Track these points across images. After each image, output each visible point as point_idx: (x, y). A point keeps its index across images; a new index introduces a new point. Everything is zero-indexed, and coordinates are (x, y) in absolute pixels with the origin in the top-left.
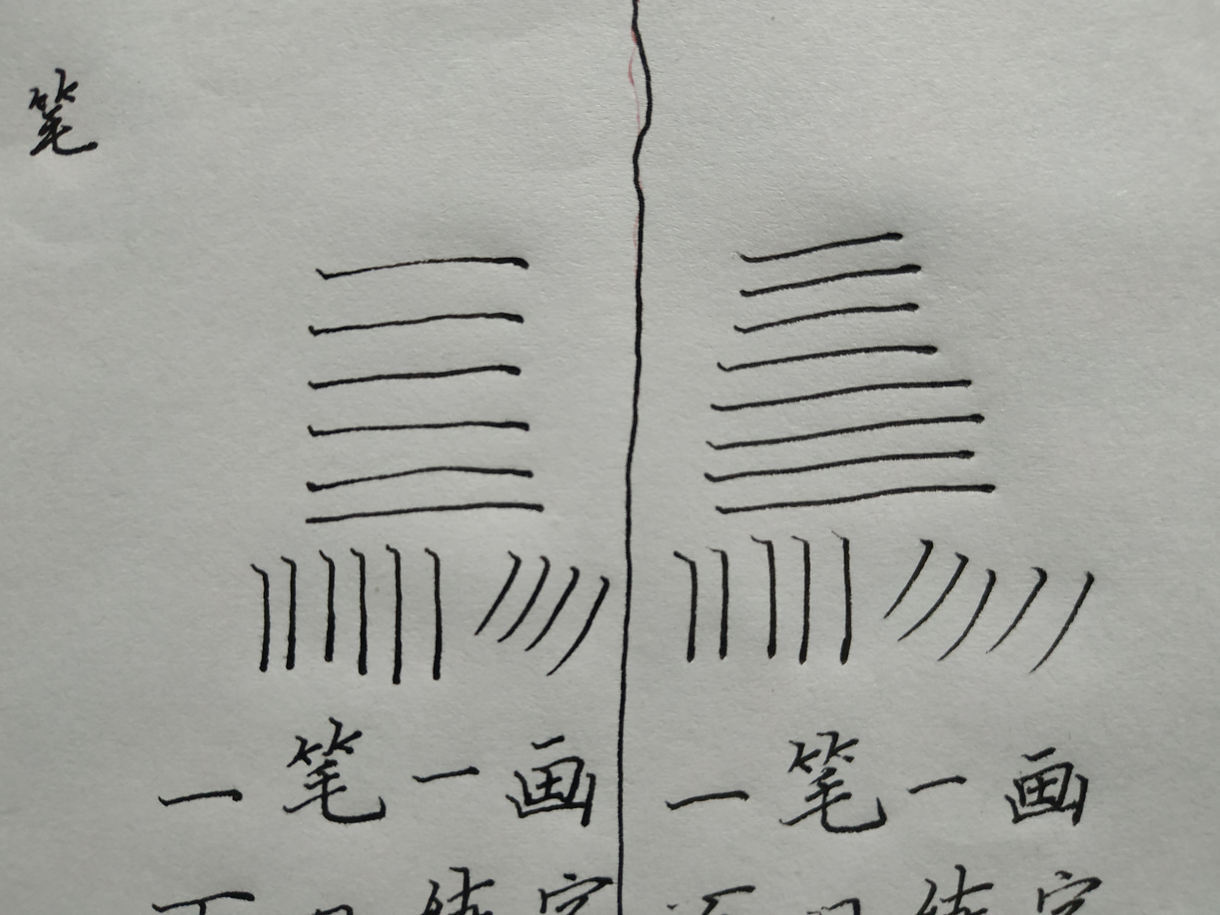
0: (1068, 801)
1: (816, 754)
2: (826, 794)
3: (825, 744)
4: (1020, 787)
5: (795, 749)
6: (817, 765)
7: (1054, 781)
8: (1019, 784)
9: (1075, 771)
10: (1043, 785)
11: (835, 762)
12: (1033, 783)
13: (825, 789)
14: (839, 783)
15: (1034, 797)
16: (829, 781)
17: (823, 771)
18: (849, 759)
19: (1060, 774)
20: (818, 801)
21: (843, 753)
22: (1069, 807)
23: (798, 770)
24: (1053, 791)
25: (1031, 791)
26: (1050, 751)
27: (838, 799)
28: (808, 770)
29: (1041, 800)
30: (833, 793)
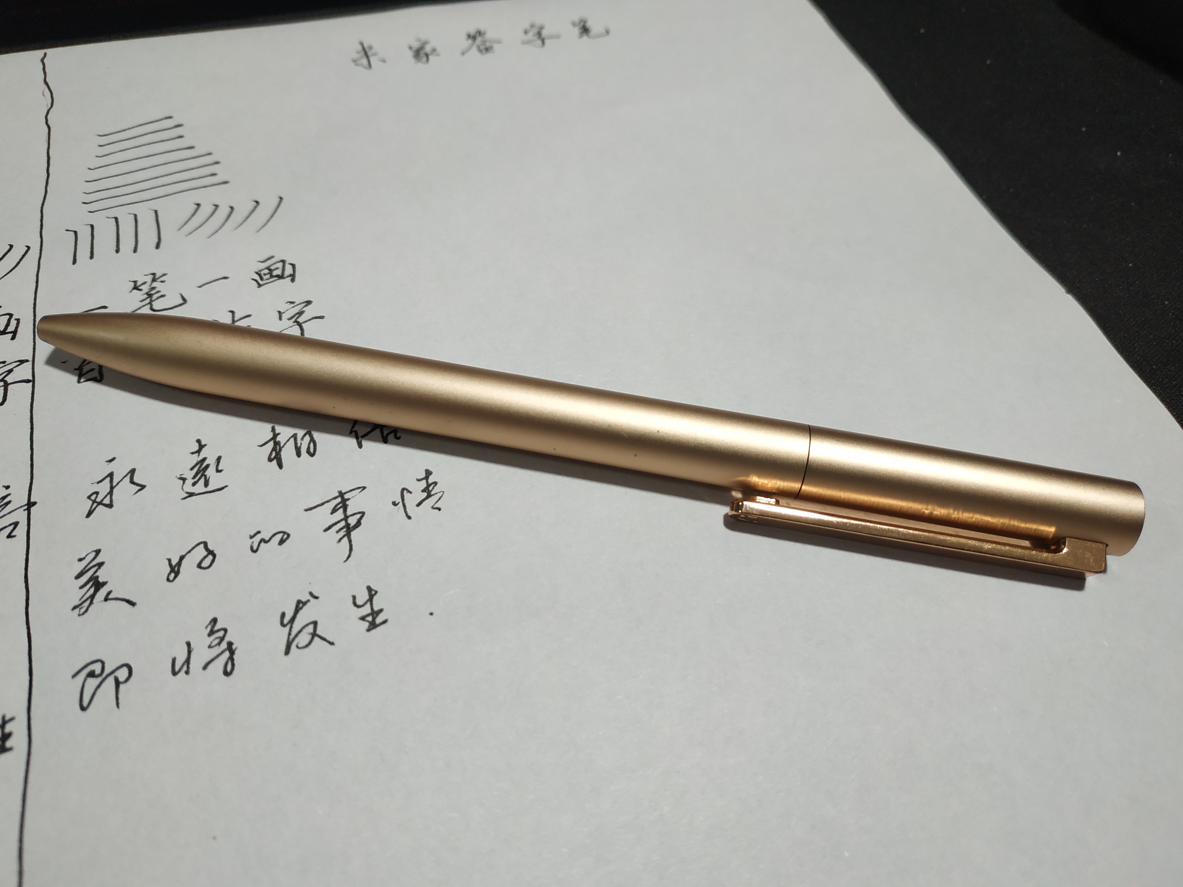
0: (286, 275)
1: (144, 283)
2: (152, 297)
3: (149, 279)
4: (260, 275)
5: (133, 283)
6: (146, 287)
7: (277, 269)
8: (258, 273)
9: (288, 263)
10: (271, 271)
11: (155, 284)
13: (150, 295)
14: (159, 291)
15: (268, 277)
16: (152, 292)
17: (149, 288)
18: (163, 281)
19: (280, 265)
20: (148, 301)
21: (159, 279)
22: (288, 277)
23: (135, 291)
24: (278, 272)
25: (265, 274)
26: (272, 257)
27: (158, 297)
28: (141, 289)
29: (272, 276)
30: (156, 296)
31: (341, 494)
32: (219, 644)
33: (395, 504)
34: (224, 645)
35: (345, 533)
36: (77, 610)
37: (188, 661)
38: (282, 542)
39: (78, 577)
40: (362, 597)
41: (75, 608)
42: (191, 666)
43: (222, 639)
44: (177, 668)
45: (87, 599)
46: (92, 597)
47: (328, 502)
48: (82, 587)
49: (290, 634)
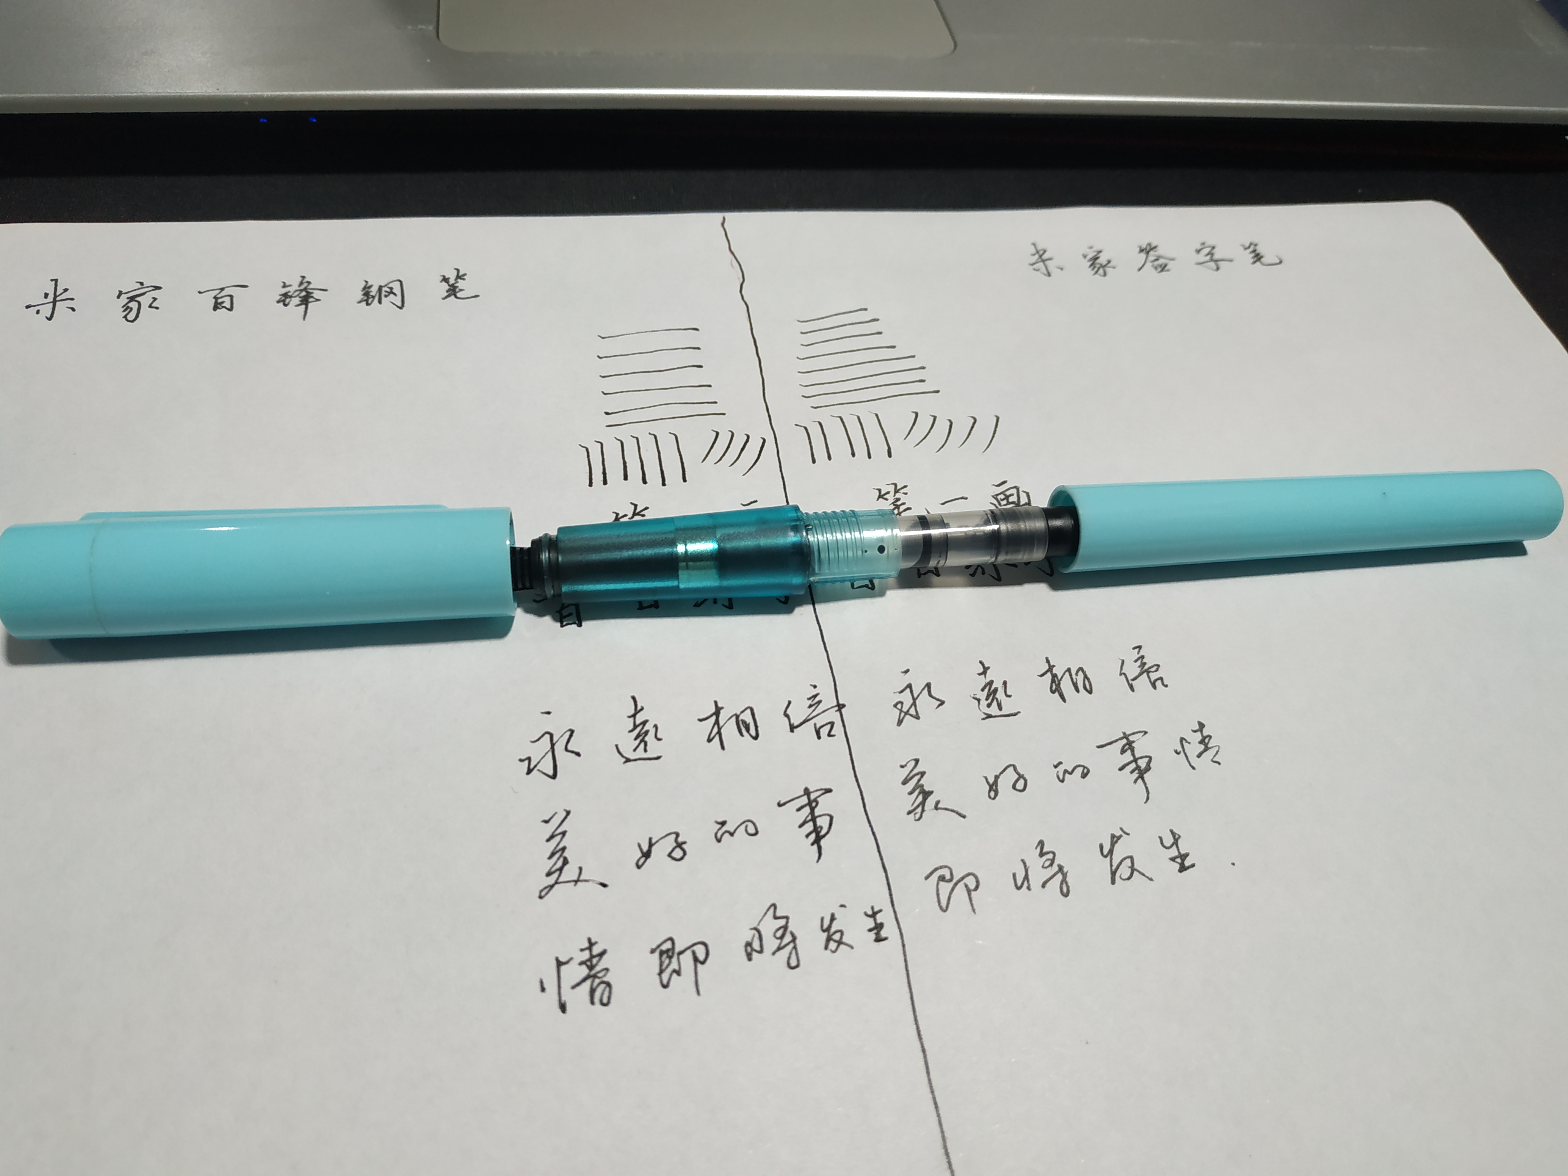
0: (1022, 503)
1: (888, 493)
2: (899, 509)
3: (892, 489)
4: (997, 499)
5: (877, 491)
6: (891, 498)
7: (1012, 495)
8: (995, 497)
9: (1021, 490)
10: (1007, 497)
11: (899, 495)
12: (1002, 496)
13: (897, 507)
14: (904, 504)
15: (1005, 502)
16: (899, 503)
17: (894, 499)
18: (906, 494)
19: (1014, 491)
20: (897, 512)
21: (902, 491)
22: (1024, 505)
23: (881, 500)
24: (1013, 499)
25: (1002, 500)
26: (1005, 482)
27: (905, 510)
28: (886, 499)
29: (1009, 503)
30: (902, 508)
31: (1126, 736)
32: (1051, 865)
33: (1177, 753)
34: (1055, 868)
35: (1138, 775)
36: (912, 814)
37: (1026, 877)
38: (1084, 775)
39: (905, 782)
40: (1169, 840)
41: (909, 813)
42: (1030, 882)
43: (1053, 861)
44: (1019, 884)
45: (918, 806)
46: (923, 804)
47: (1116, 741)
48: (911, 793)
49: (1111, 866)
